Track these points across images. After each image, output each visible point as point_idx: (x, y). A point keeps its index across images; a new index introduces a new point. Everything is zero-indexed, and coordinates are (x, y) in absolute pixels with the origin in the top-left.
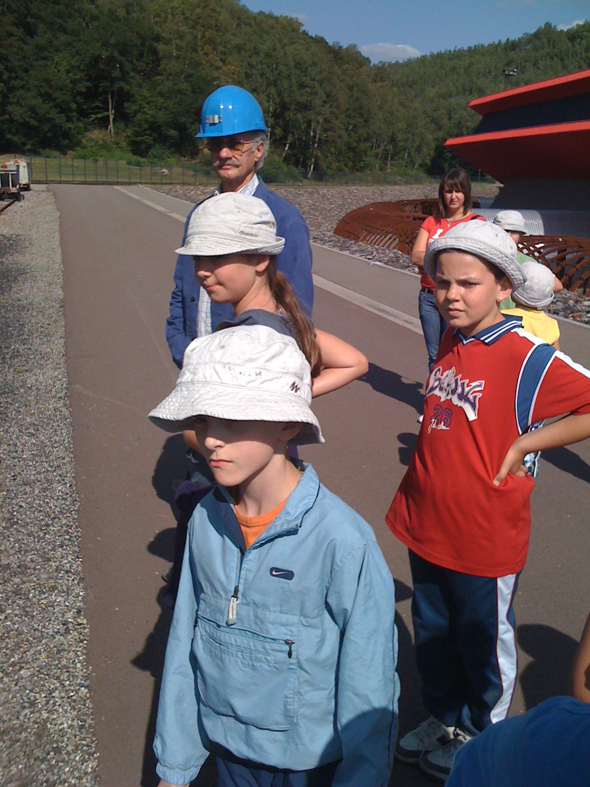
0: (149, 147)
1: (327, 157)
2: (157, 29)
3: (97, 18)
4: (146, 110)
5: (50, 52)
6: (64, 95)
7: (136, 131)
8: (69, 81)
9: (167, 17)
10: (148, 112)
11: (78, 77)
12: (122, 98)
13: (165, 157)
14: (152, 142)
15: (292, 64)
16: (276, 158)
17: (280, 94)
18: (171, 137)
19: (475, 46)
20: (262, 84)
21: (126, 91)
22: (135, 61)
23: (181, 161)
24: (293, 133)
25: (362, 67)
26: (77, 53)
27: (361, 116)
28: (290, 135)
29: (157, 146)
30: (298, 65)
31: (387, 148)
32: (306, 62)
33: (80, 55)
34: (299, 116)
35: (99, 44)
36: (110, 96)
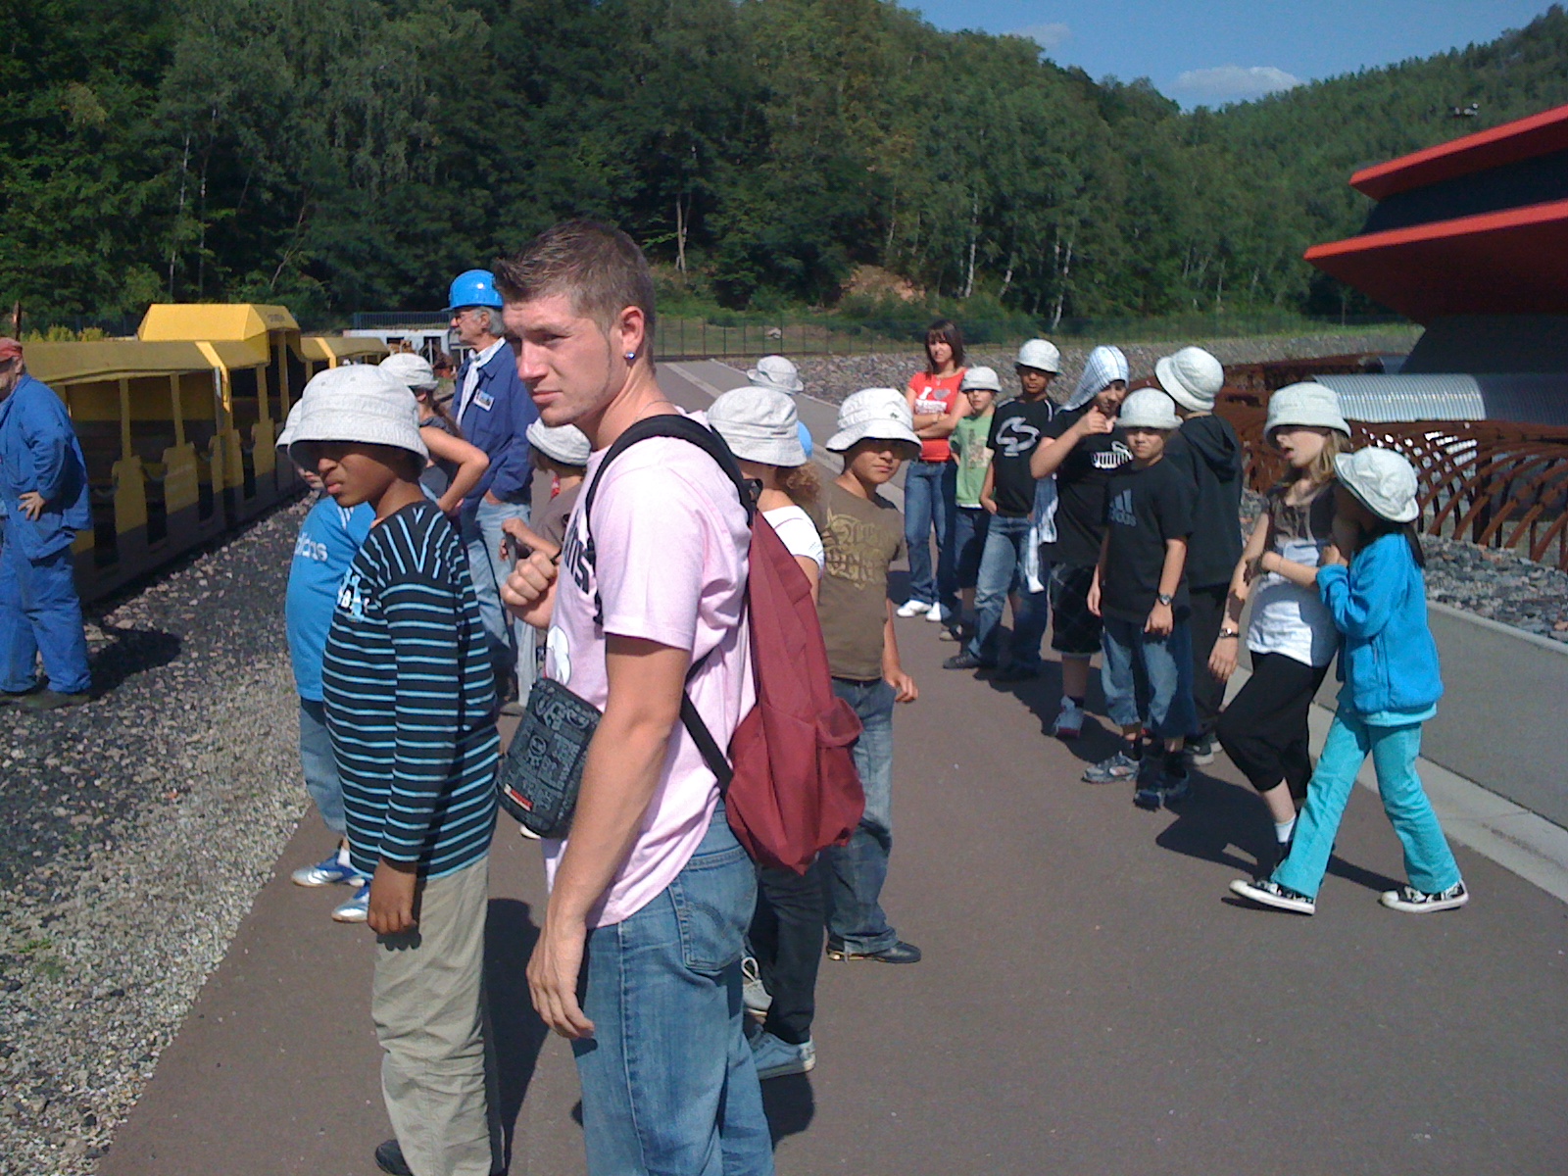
0: (749, 290)
1: (1088, 290)
2: (763, 79)
3: (655, 66)
4: (742, 225)
5: (571, 131)
6: (598, 205)
7: (726, 264)
8: (604, 181)
9: (779, 57)
10: (748, 228)
11: (621, 172)
12: (702, 205)
13: (779, 308)
14: (754, 282)
15: (1016, 124)
16: (988, 297)
17: (993, 181)
18: (789, 271)
19: (1403, 63)
20: (958, 164)
21: (707, 193)
22: (724, 139)
23: (807, 313)
24: (1019, 251)
25: (1161, 119)
26: (620, 130)
27: (1157, 209)
28: (1014, 254)
29: (764, 288)
30: (1029, 126)
31: (1214, 268)
32: (1043, 118)
33: (626, 133)
34: (1031, 219)
35: (659, 113)
36: (678, 205)
